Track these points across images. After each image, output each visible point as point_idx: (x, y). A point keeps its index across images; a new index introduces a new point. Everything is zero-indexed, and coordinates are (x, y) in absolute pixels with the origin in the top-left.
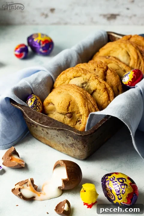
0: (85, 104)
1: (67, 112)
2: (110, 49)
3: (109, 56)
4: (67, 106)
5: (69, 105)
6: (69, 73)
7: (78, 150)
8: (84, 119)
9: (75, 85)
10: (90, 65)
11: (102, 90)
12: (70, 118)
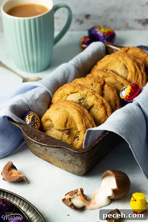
0: (82, 121)
1: (65, 129)
2: (108, 62)
3: (107, 70)
4: (65, 123)
5: (67, 122)
6: (66, 89)
7: (77, 166)
8: (82, 136)
9: (73, 101)
10: (88, 80)
11: (99, 106)
12: (68, 135)
